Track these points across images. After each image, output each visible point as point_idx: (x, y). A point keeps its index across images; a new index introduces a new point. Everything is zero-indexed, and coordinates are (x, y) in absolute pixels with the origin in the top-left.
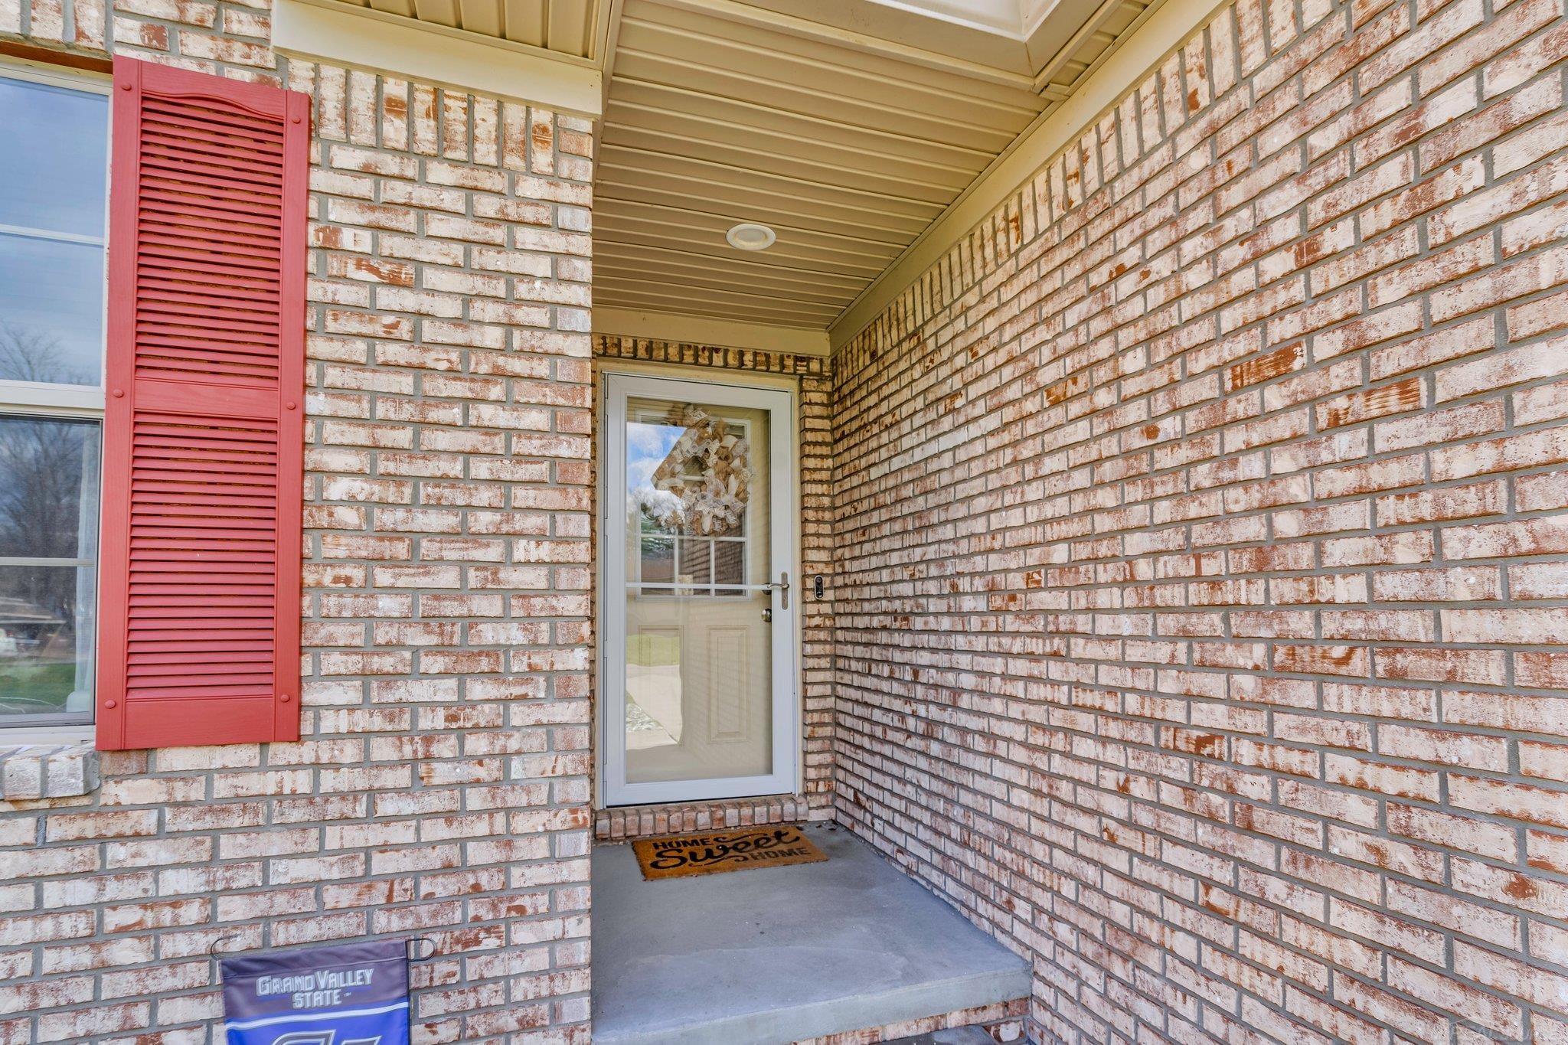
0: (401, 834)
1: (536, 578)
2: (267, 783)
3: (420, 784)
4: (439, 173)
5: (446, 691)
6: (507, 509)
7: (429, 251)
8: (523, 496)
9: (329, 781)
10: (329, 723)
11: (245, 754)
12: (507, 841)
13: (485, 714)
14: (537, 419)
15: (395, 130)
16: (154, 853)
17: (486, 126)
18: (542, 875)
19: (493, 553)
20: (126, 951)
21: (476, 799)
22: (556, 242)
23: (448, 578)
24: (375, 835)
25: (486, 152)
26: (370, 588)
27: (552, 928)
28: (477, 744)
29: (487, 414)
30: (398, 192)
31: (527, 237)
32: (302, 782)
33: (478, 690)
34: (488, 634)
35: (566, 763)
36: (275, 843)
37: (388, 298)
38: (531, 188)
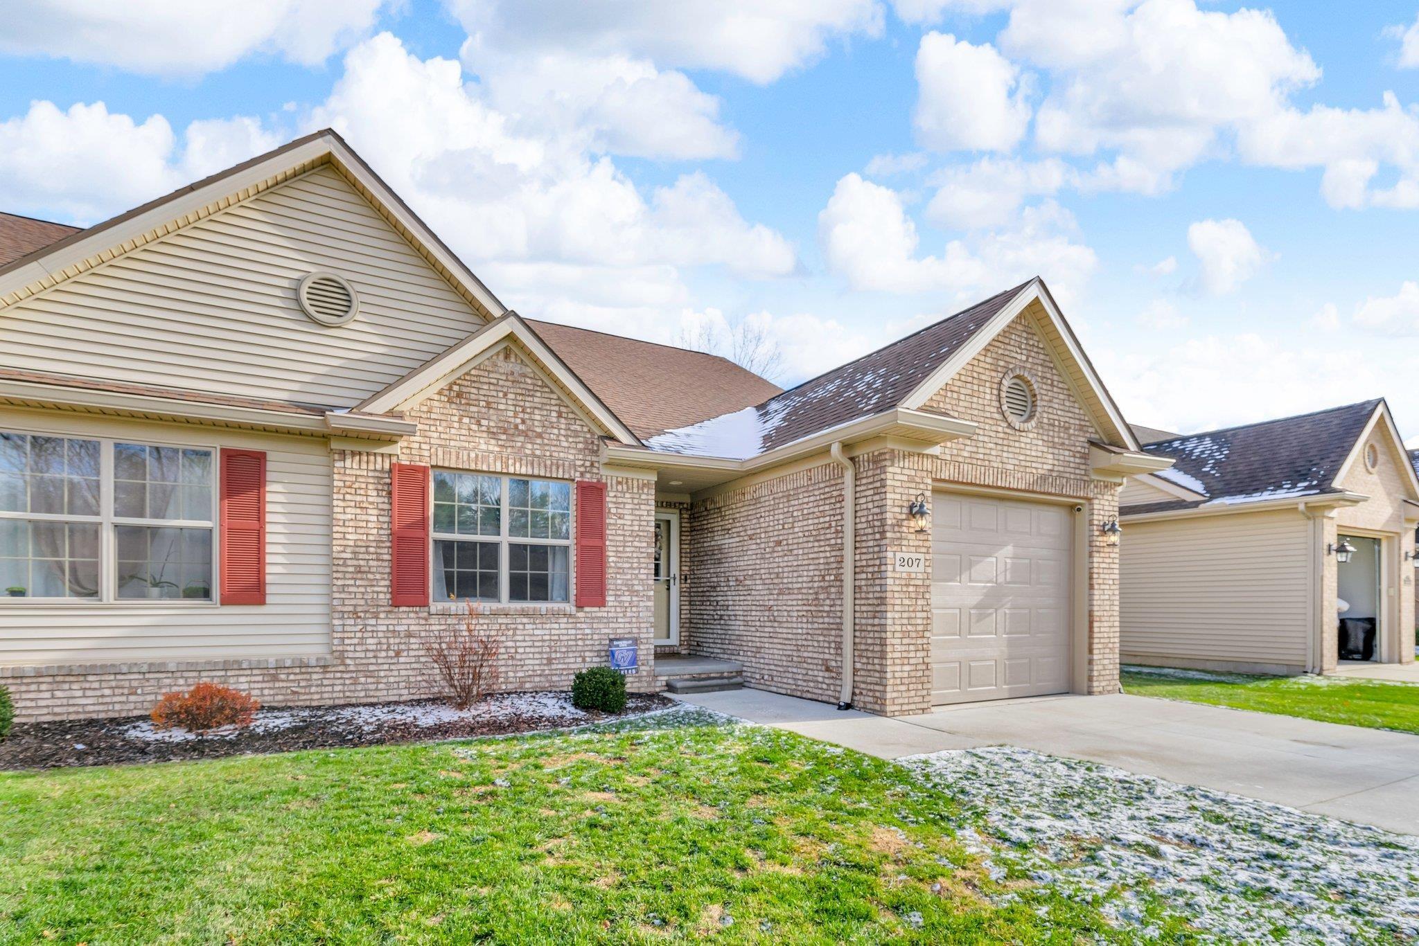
0: (622, 626)
1: (644, 577)
2: (600, 615)
3: (625, 616)
4: (627, 495)
5: (628, 598)
6: (639, 563)
7: (626, 512)
8: (642, 560)
9: (610, 615)
10: (610, 604)
11: (596, 609)
12: (639, 628)
13: (635, 603)
14: (645, 544)
15: (620, 487)
16: (584, 626)
17: (635, 485)
18: (646, 636)
19: (637, 572)
20: (580, 643)
21: (634, 620)
22: (648, 508)
23: (629, 577)
24: (617, 626)
25: (635, 490)
26: (616, 579)
27: (647, 646)
28: (634, 609)
29: (636, 544)
30: (620, 500)
31: (642, 507)
32: (605, 614)
33: (634, 599)
34: (636, 588)
35: (650, 614)
36: (601, 626)
37: (619, 522)
38: (644, 497)
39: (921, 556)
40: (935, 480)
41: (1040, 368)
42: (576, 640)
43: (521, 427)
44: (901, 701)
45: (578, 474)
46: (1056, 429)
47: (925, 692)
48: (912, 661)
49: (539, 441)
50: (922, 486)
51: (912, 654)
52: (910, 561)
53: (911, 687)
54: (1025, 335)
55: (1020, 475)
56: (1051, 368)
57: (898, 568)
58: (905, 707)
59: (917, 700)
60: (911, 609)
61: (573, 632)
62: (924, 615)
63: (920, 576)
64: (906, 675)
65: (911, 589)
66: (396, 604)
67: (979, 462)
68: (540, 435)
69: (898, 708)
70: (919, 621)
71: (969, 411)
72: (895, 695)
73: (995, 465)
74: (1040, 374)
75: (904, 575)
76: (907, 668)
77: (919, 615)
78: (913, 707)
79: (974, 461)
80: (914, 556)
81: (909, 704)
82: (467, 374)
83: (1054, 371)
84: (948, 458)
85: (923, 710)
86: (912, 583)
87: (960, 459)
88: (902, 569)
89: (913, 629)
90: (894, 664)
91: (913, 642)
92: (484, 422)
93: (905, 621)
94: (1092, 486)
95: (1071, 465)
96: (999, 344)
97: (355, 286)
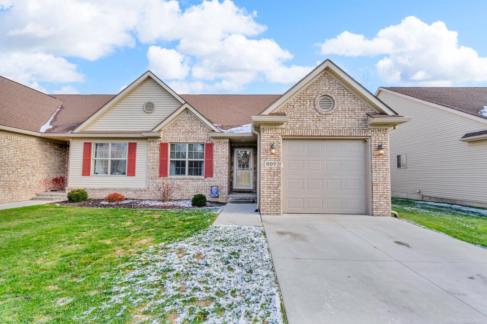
0: (218, 183)
1: (225, 169)
2: (211, 179)
3: (219, 180)
4: (220, 146)
5: (220, 175)
6: (223, 165)
7: (219, 151)
8: (224, 164)
9: (214, 180)
10: (214, 176)
11: (210, 178)
12: (223, 184)
13: (222, 176)
14: (225, 160)
15: (218, 144)
16: (207, 182)
17: (222, 143)
18: (225, 186)
19: (222, 167)
20: (205, 187)
21: (221, 181)
22: (226, 149)
23: (220, 169)
24: (216, 183)
25: (222, 144)
26: (216, 169)
27: (225, 189)
28: (222, 178)
29: (222, 159)
30: (218, 147)
31: (224, 149)
32: (213, 179)
33: (222, 175)
34: (222, 172)
35: (226, 179)
36: (212, 183)
37: (217, 153)
38: (225, 146)
39: (276, 162)
40: (282, 136)
41: (336, 90)
42: (204, 186)
43: (191, 131)
44: (267, 210)
45: (206, 141)
46: (347, 111)
47: (278, 208)
48: (272, 197)
49: (195, 134)
50: (276, 139)
51: (272, 195)
52: (271, 164)
53: (272, 206)
54: (328, 80)
55: (326, 131)
56: (343, 90)
57: (266, 166)
58: (269, 212)
59: (274, 210)
60: (272, 179)
61: (204, 184)
62: (278, 181)
63: (276, 168)
64: (269, 201)
65: (272, 173)
66: (160, 176)
67: (304, 128)
68: (196, 132)
69: (266, 212)
70: (276, 184)
71: (299, 111)
72: (264, 208)
73: (313, 128)
74: (336, 93)
75: (268, 168)
76: (270, 199)
77: (275, 181)
78: (273, 212)
79: (302, 128)
80: (273, 162)
81: (270, 211)
82: (178, 119)
83: (345, 90)
84: (289, 128)
85: (277, 214)
86: (272, 171)
87: (295, 128)
88: (267, 166)
89: (273, 186)
90: (264, 198)
91: (272, 190)
92: (182, 130)
93: (269, 184)
94: (370, 131)
95: (356, 124)
96: (314, 86)
97: (155, 103)
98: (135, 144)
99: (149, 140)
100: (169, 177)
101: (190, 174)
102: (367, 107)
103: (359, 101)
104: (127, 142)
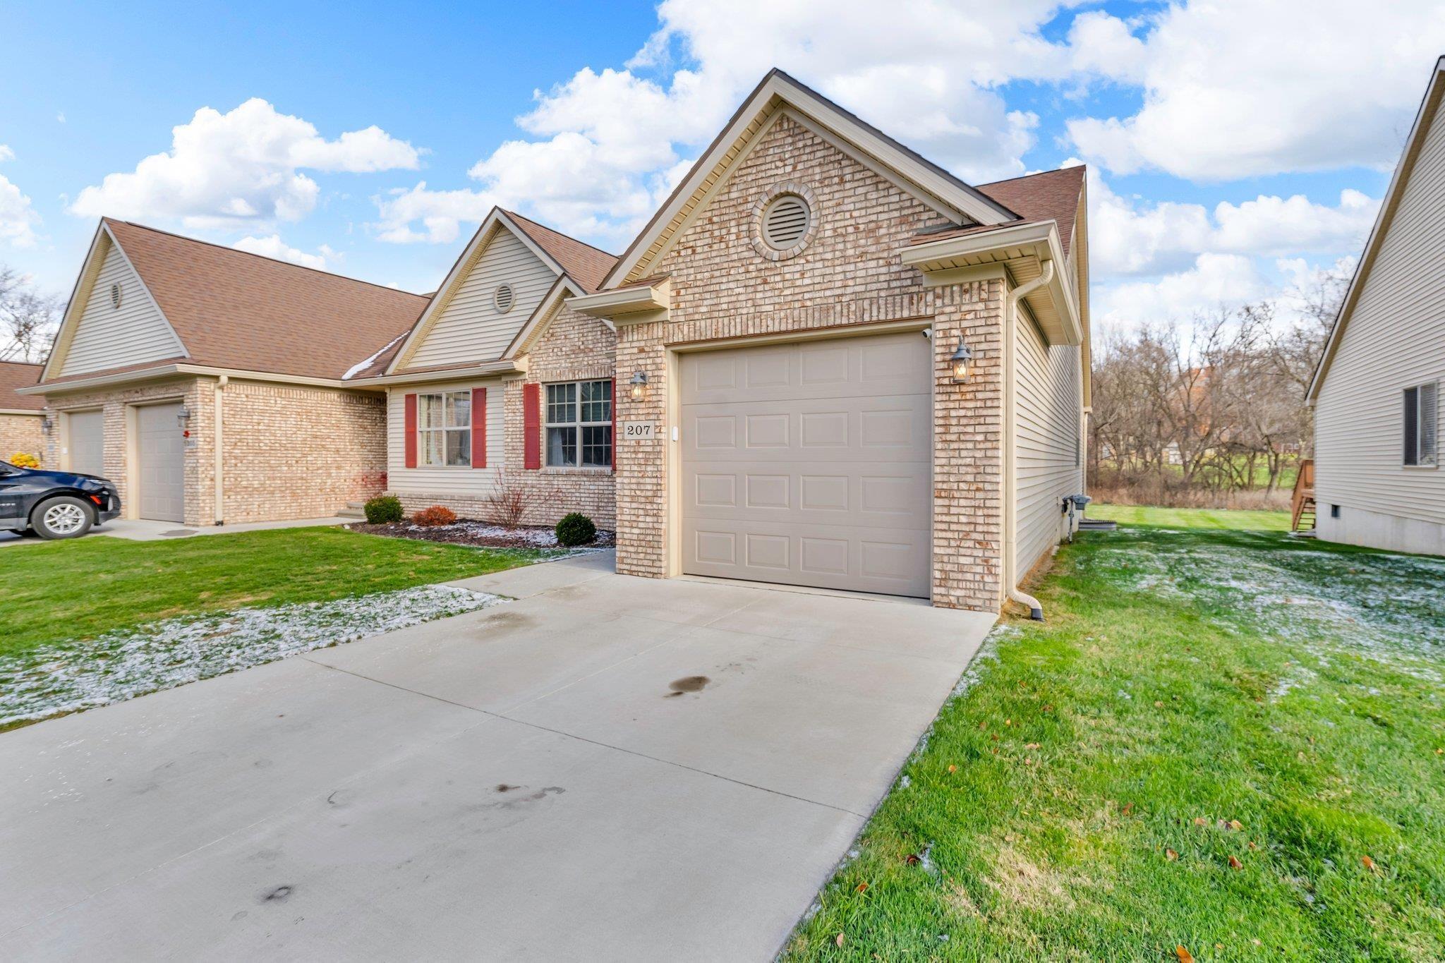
39: (650, 423)
40: (667, 346)
41: (817, 170)
42: (613, 494)
43: (582, 347)
44: (629, 561)
45: (613, 373)
46: (851, 238)
47: (655, 557)
48: (641, 525)
50: (651, 355)
51: (641, 519)
52: (639, 429)
53: (640, 549)
54: (790, 140)
55: (782, 314)
56: (839, 162)
57: (627, 437)
58: (634, 568)
59: (646, 562)
60: (640, 475)
61: (611, 488)
62: (655, 481)
63: (650, 443)
64: (635, 537)
65: (640, 455)
66: (527, 467)
67: (721, 314)
69: (627, 567)
70: (649, 487)
71: (708, 262)
72: (624, 554)
73: (744, 311)
74: (817, 177)
75: (633, 443)
76: (636, 531)
77: (648, 480)
78: (643, 569)
79: (716, 314)
80: (642, 424)
81: (637, 565)
82: (555, 320)
83: (844, 163)
84: (682, 319)
85: (654, 574)
86: (641, 450)
87: (697, 317)
88: (630, 437)
89: (643, 494)
90: (623, 526)
91: (642, 506)
92: (564, 349)
93: (634, 487)
94: (930, 297)
95: (882, 278)
96: (749, 170)
97: (515, 286)
98: (484, 391)
99: (504, 379)
100: (544, 468)
101: (586, 460)
102: (921, 209)
103: (892, 191)
104: (469, 387)
